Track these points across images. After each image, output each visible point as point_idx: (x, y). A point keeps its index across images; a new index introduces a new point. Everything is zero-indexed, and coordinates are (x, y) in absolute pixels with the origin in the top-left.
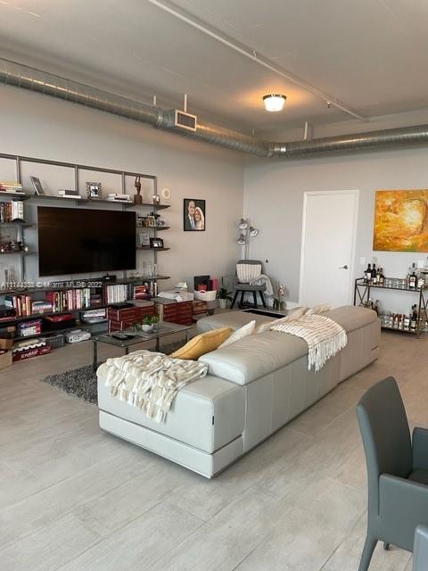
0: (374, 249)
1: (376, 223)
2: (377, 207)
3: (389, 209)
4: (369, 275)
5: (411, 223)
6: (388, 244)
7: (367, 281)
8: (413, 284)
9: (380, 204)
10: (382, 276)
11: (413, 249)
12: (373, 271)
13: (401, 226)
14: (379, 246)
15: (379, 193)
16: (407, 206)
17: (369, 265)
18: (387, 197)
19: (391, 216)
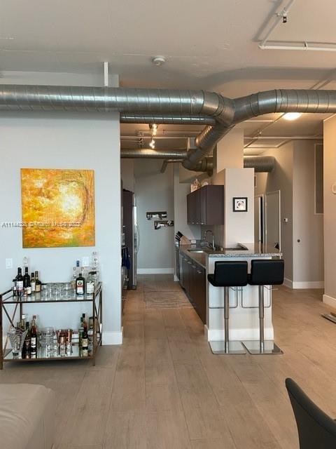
0: (24, 246)
1: (24, 210)
2: (23, 190)
3: (40, 193)
4: (20, 284)
5: (70, 211)
6: (42, 238)
7: (17, 293)
8: (80, 290)
9: (27, 187)
10: (38, 283)
11: (75, 243)
12: (26, 278)
13: (58, 215)
14: (30, 241)
15: (25, 171)
16: (63, 189)
17: (20, 270)
18: (37, 176)
19: (43, 201)
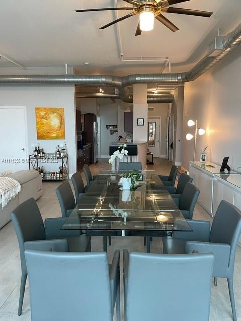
0: (38, 139)
1: (37, 125)
2: (37, 116)
3: (43, 118)
4: (36, 153)
5: (55, 125)
6: (44, 136)
7: (35, 156)
8: (58, 156)
9: (38, 115)
10: (43, 153)
11: (57, 138)
12: (38, 151)
13: (50, 126)
14: (40, 137)
15: (37, 109)
16: (52, 116)
17: (36, 148)
18: (41, 111)
19: (44, 121)
